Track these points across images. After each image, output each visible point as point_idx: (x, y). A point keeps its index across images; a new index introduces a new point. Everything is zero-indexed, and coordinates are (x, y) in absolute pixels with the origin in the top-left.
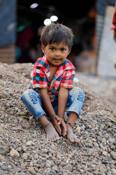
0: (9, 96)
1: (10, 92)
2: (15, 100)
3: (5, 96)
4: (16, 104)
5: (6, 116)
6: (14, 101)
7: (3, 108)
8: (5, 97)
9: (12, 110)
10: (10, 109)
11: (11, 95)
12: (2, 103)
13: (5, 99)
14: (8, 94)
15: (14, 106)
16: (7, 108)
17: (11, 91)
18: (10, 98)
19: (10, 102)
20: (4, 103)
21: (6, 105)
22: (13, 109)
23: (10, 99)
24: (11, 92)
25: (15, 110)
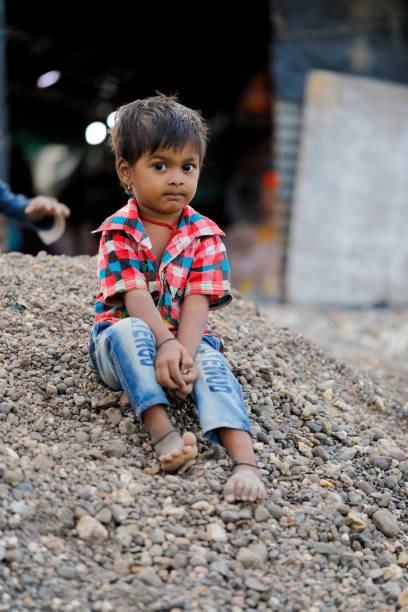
0: (51, 361)
1: (51, 350)
2: (71, 371)
3: (39, 361)
4: (74, 385)
5: (51, 420)
6: (69, 376)
7: (39, 398)
8: (39, 364)
9: (66, 402)
10: (58, 399)
11: (56, 357)
12: (33, 383)
13: (38, 372)
14: (46, 355)
15: (68, 390)
16: (51, 398)
17: (56, 345)
18: (53, 366)
19: (57, 378)
20: (37, 383)
21: (44, 390)
22: (68, 399)
23: (56, 368)
24: (56, 348)
25: (74, 403)
